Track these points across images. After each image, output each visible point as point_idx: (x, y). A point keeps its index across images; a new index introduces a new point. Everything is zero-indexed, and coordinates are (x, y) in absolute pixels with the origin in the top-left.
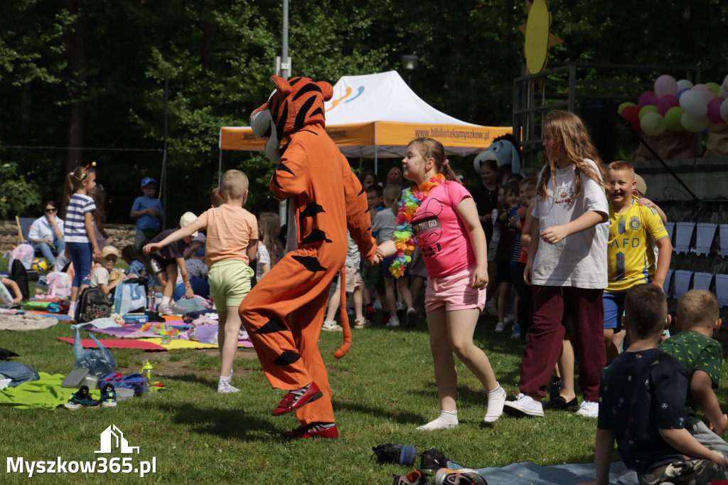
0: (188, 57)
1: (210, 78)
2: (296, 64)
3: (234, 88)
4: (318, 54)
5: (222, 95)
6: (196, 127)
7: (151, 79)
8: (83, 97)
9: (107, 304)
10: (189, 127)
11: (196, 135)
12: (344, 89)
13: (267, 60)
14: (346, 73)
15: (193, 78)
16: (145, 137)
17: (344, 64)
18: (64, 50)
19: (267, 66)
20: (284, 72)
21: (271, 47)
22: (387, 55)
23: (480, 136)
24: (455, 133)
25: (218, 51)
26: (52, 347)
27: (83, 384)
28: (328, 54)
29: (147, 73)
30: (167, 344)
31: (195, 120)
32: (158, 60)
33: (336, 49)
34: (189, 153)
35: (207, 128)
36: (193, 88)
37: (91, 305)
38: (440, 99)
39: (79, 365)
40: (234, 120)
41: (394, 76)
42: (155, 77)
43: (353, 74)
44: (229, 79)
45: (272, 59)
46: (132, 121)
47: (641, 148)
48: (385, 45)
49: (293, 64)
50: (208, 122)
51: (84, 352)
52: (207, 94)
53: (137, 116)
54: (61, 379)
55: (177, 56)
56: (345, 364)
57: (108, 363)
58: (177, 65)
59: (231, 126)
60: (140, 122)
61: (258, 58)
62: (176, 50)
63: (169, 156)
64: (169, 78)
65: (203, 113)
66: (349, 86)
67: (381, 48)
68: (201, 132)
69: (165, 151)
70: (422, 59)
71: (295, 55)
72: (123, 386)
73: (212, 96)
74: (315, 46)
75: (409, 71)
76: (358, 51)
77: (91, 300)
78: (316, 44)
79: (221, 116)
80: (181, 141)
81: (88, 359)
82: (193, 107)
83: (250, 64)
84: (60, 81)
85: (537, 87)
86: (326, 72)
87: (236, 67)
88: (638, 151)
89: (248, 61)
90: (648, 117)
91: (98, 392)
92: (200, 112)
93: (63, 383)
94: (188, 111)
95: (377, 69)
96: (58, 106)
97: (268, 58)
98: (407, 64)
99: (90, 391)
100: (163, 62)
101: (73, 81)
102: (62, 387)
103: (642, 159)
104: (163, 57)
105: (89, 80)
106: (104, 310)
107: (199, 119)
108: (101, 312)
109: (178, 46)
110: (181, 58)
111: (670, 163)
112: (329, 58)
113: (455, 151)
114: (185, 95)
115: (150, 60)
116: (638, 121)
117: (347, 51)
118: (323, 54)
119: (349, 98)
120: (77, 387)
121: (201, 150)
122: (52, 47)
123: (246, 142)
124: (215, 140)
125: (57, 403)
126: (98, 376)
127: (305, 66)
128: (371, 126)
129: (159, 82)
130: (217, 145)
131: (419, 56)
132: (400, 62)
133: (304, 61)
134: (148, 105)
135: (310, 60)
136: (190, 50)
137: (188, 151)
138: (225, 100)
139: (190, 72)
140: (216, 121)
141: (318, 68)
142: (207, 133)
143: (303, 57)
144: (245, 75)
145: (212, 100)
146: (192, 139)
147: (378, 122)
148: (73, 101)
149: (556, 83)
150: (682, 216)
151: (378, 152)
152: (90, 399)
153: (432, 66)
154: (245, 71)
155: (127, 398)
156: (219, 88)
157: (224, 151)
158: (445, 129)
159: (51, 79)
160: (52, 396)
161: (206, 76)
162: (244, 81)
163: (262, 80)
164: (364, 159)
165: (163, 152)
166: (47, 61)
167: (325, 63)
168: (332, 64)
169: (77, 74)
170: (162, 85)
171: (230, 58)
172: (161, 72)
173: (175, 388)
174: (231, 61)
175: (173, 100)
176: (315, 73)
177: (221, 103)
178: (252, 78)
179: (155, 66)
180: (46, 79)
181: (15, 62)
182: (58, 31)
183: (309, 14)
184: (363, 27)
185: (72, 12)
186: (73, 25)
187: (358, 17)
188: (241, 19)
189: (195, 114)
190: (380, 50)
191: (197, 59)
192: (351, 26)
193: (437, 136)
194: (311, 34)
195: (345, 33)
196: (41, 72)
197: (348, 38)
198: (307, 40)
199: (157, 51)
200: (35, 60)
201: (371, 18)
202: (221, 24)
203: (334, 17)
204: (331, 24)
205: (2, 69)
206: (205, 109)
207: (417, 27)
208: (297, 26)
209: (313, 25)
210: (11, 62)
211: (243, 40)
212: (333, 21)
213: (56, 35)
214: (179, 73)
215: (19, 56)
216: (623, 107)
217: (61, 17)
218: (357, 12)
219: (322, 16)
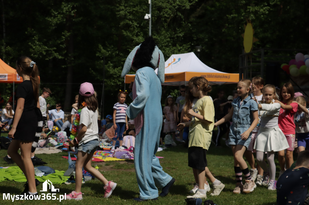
0: (113, 48)
4: (162, 46)
6: (116, 75)
7: (98, 56)
8: (72, 64)
10: (113, 75)
11: (116, 78)
12: (173, 59)
14: (174, 53)
15: (114, 56)
17: (173, 50)
18: (65, 46)
22: (190, 46)
23: (226, 77)
24: (217, 76)
25: (124, 45)
26: (60, 160)
27: (72, 175)
28: (167, 46)
29: (97, 54)
30: (104, 159)
31: (115, 72)
32: (101, 49)
33: (170, 44)
34: (113, 85)
36: (115, 60)
38: (211, 63)
39: (70, 167)
41: (192, 54)
42: (100, 56)
43: (177, 53)
46: (91, 73)
48: (189, 42)
50: (120, 73)
51: (72, 162)
52: (120, 62)
53: (93, 71)
54: (63, 173)
56: (174, 167)
58: (108, 51)
59: (129, 74)
60: (94, 73)
62: (108, 45)
63: (105, 86)
64: (105, 56)
66: (175, 58)
68: (118, 77)
69: (104, 84)
70: (203, 48)
72: (87, 176)
75: (198, 52)
76: (178, 45)
78: (162, 42)
80: (110, 80)
81: (74, 165)
82: (115, 67)
84: (64, 58)
85: (249, 58)
86: (166, 53)
90: (293, 69)
92: (117, 69)
94: (112, 69)
95: (186, 52)
96: (63, 68)
98: (197, 50)
100: (103, 50)
101: (69, 58)
102: (64, 176)
104: (103, 48)
105: (74, 57)
107: (117, 72)
110: (110, 48)
111: (302, 87)
112: (167, 47)
113: (217, 83)
114: (112, 62)
115: (98, 49)
116: (288, 71)
117: (174, 45)
118: (165, 46)
119: (174, 62)
120: (69, 176)
121: (118, 84)
122: (61, 45)
124: (123, 80)
125: (62, 182)
129: (101, 58)
130: (124, 81)
131: (202, 46)
132: (195, 49)
134: (97, 67)
136: (114, 45)
137: (113, 84)
139: (114, 54)
145: (122, 64)
146: (114, 80)
147: (186, 72)
148: (69, 65)
149: (256, 57)
153: (207, 50)
155: (89, 180)
157: (126, 84)
158: (213, 75)
159: (60, 57)
160: (60, 179)
161: (120, 55)
165: (103, 85)
166: (58, 50)
167: (166, 50)
168: (168, 50)
169: (70, 55)
170: (103, 59)
171: (128, 48)
172: (102, 54)
173: (107, 176)
175: (106, 64)
179: (100, 52)
180: (58, 57)
181: (47, 51)
182: (63, 39)
183: (159, 31)
184: (180, 36)
185: (69, 32)
186: (69, 36)
187: (179, 32)
188: (133, 33)
189: (115, 70)
190: (187, 44)
191: (116, 49)
192: (176, 35)
193: (210, 77)
194: (160, 38)
195: (173, 38)
196: (56, 55)
197: (175, 40)
198: (159, 41)
199: (101, 46)
200: (54, 50)
201: (184, 32)
202: (125, 35)
203: (169, 32)
204: (168, 35)
205: (41, 54)
206: (119, 68)
207: (201, 36)
208: (155, 35)
209: (161, 35)
210: (45, 51)
211: (134, 41)
212: (169, 33)
213: (62, 41)
214: (109, 54)
215: (48, 49)
216: (283, 65)
217: (64, 34)
218: (178, 30)
219: (164, 32)
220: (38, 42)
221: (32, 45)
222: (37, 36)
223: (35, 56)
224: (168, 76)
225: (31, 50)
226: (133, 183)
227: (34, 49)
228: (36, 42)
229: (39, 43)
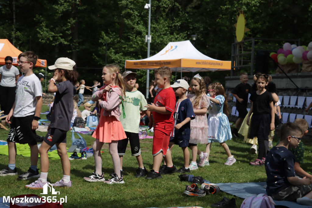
0: (115, 35)
1: (122, 43)
2: (153, 38)
3: (131, 46)
4: (161, 34)
5: (126, 49)
6: (117, 60)
7: (101, 43)
8: (77, 49)
9: (84, 123)
10: (114, 60)
12: (170, 46)
13: (143, 36)
14: (171, 41)
15: (116, 42)
16: (98, 64)
17: (171, 38)
18: (71, 32)
19: (143, 39)
20: (149, 41)
21: (144, 32)
22: (186, 35)
23: (219, 64)
24: (210, 63)
25: (125, 33)
27: (75, 151)
28: (165, 35)
29: (99, 41)
31: (116, 58)
32: (104, 36)
33: (168, 33)
35: (121, 61)
36: (116, 46)
37: (78, 123)
38: (205, 51)
39: (74, 144)
40: (131, 58)
41: (188, 42)
42: (103, 42)
43: (174, 41)
44: (129, 43)
45: (145, 36)
46: (94, 58)
47: (278, 69)
48: (185, 31)
49: (152, 38)
50: (121, 58)
51: (75, 140)
52: (121, 48)
53: (95, 56)
55: (111, 35)
57: (84, 144)
58: (110, 38)
59: (130, 60)
60: (97, 58)
61: (140, 36)
62: (111, 33)
64: (108, 42)
65: (120, 55)
66: (172, 45)
67: (184, 32)
68: (119, 62)
70: (199, 37)
71: (153, 34)
72: (89, 152)
73: (123, 49)
74: (160, 31)
75: (194, 41)
76: (176, 33)
77: (78, 121)
78: (161, 31)
79: (126, 56)
81: (77, 142)
82: (116, 53)
83: (137, 38)
84: (69, 43)
85: (240, 47)
87: (132, 39)
88: (277, 70)
89: (136, 36)
90: (281, 58)
91: (80, 154)
92: (119, 55)
93: (68, 151)
94: (114, 54)
95: (183, 40)
96: (68, 53)
97: (143, 35)
98: (193, 38)
99: (77, 154)
100: (106, 37)
101: (73, 43)
103: (278, 73)
104: (106, 35)
105: (79, 43)
106: (83, 125)
107: (118, 57)
108: (82, 126)
109: (111, 31)
110: (112, 35)
111: (288, 75)
112: (165, 36)
113: (210, 70)
114: (113, 49)
115: (101, 36)
116: (276, 59)
117: (172, 33)
118: (163, 34)
119: (171, 50)
120: (72, 152)
122: (66, 32)
123: (135, 66)
124: (124, 65)
126: (80, 148)
127: (157, 38)
128: (180, 61)
129: (104, 44)
130: (124, 67)
131: (198, 35)
132: (191, 38)
133: (156, 37)
134: (100, 53)
135: (159, 36)
136: (116, 33)
138: (127, 51)
139: (115, 41)
140: (124, 58)
141: (162, 39)
142: (121, 63)
143: (156, 35)
144: (135, 42)
145: (123, 51)
147: (182, 59)
148: (73, 51)
149: (247, 46)
150: (292, 94)
151: (182, 70)
152: (77, 156)
153: (202, 39)
154: (135, 40)
155: (91, 156)
156: (125, 46)
158: (207, 62)
159: (66, 43)
162: (134, 44)
163: (141, 44)
164: (177, 72)
166: (64, 36)
167: (164, 38)
168: (166, 38)
169: (75, 41)
170: (105, 45)
171: (129, 36)
172: (105, 40)
174: (130, 37)
175: (109, 50)
176: (160, 41)
177: (126, 52)
178: (137, 43)
179: (103, 38)
180: (64, 43)
181: (53, 37)
182: (69, 26)
183: (158, 20)
184: (177, 25)
185: (74, 19)
186: (74, 24)
187: (176, 21)
188: (134, 22)
189: (117, 56)
190: (184, 33)
191: (118, 36)
192: (173, 24)
193: (204, 64)
194: (159, 27)
195: (171, 27)
196: (62, 40)
197: (172, 29)
198: (158, 29)
199: (104, 33)
200: (60, 36)
201: (181, 22)
202: (127, 23)
203: (167, 21)
204: (166, 24)
205: (48, 39)
206: (120, 54)
207: (197, 25)
208: (154, 24)
209: (160, 24)
210: (52, 37)
211: (135, 29)
212: (167, 23)
213: (68, 27)
214: (111, 41)
215: (55, 35)
216: (271, 54)
217: (70, 21)
218: (176, 19)
219: (163, 21)
220: (45, 28)
221: (40, 31)
222: (45, 22)
223: (43, 41)
224: (165, 63)
225: (39, 35)
226: (131, 160)
227: (41, 35)
228: (43, 28)
229: (47, 29)
